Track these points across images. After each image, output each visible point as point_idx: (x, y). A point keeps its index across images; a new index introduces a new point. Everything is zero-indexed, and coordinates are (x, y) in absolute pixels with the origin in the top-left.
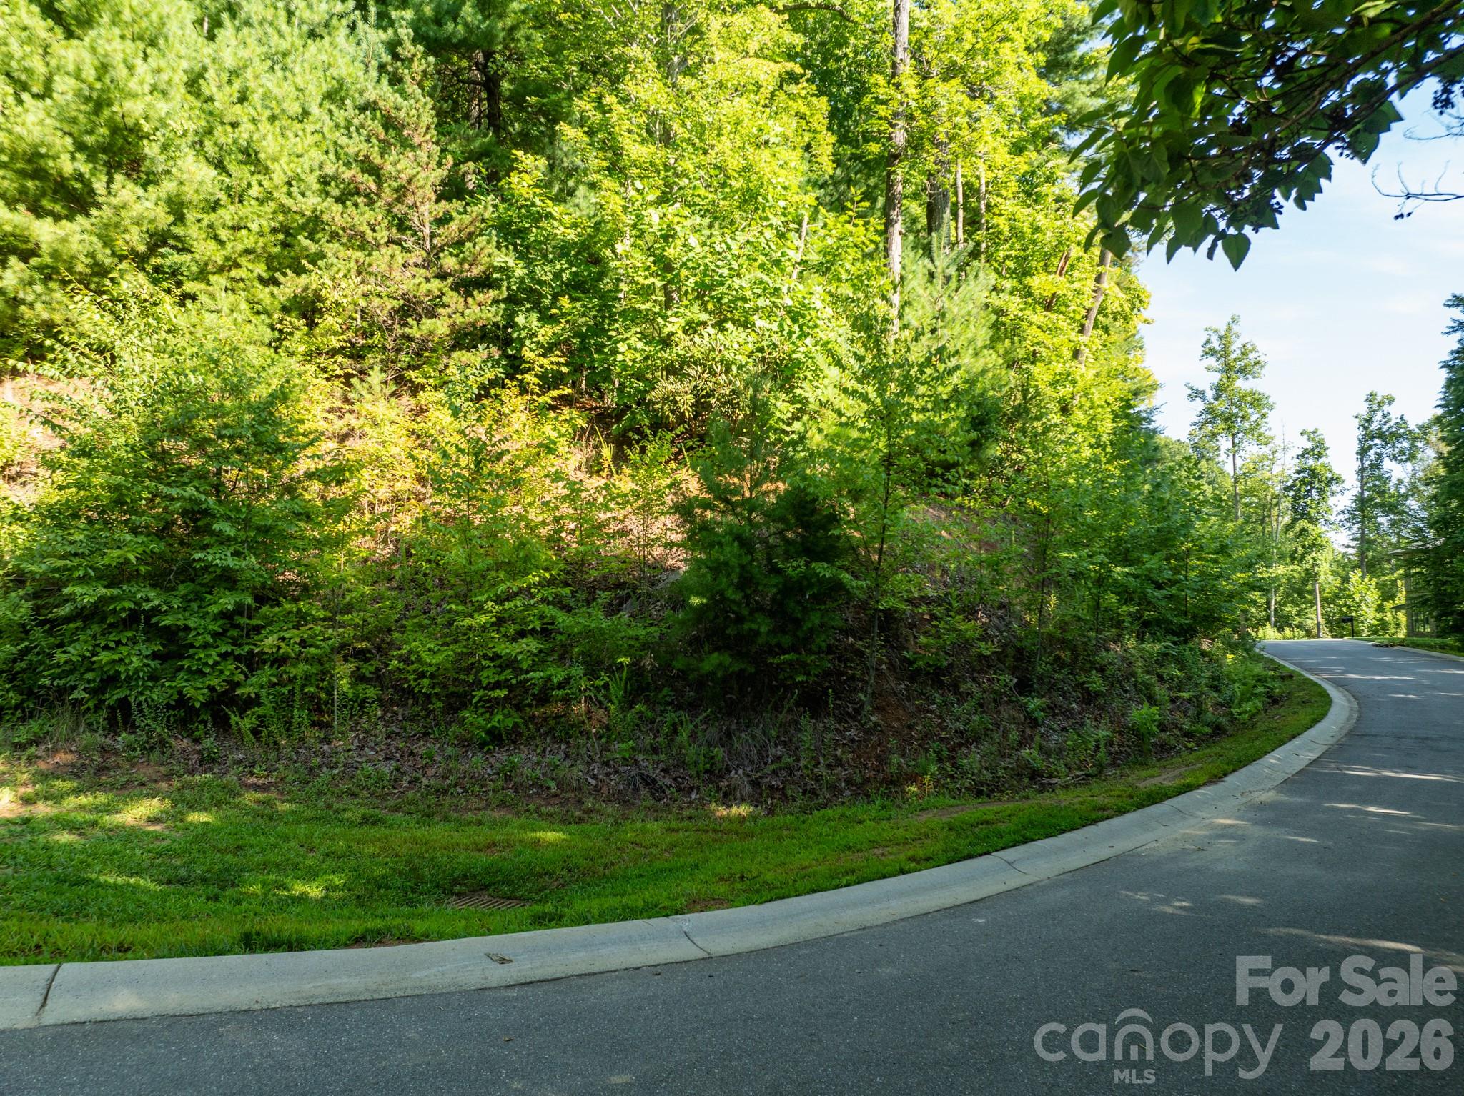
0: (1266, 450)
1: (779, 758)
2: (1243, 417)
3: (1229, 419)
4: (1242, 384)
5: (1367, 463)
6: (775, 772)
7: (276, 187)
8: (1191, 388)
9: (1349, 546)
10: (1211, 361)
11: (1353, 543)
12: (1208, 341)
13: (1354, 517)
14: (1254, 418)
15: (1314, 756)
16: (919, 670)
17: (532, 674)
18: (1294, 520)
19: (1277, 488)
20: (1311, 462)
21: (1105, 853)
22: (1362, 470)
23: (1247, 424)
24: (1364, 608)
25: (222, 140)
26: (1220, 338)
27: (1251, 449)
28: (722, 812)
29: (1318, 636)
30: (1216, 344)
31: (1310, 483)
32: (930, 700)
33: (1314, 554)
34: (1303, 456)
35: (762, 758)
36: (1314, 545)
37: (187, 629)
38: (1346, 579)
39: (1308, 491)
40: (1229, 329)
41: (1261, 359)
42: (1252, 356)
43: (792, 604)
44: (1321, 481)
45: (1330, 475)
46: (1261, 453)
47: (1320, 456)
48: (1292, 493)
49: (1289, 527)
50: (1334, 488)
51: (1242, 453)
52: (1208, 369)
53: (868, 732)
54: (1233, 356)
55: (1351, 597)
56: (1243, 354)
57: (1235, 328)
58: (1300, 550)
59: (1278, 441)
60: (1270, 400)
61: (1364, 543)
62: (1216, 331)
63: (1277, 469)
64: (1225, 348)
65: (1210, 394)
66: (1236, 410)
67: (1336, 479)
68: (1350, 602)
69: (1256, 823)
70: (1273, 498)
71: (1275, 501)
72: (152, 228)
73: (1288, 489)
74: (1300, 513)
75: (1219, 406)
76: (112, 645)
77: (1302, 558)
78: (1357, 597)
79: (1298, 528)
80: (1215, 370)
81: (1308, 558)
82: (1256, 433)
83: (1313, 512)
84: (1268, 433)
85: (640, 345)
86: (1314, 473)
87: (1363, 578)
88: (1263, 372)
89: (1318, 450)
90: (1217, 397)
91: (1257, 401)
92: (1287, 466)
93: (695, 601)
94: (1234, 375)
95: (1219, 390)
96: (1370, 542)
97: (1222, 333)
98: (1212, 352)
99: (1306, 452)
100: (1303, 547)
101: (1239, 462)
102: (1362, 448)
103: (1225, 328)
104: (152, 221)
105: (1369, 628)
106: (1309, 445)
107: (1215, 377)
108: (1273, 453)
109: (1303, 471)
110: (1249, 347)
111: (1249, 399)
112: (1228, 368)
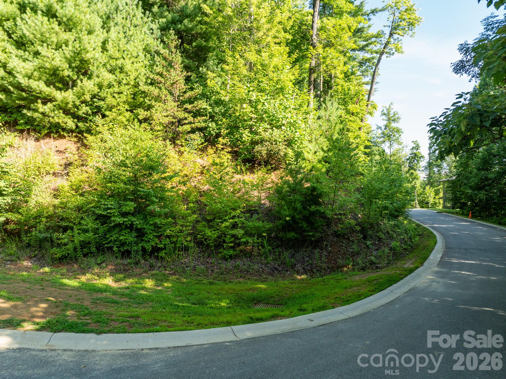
0: (400, 147)
1: (308, 261)
2: (394, 136)
3: (389, 136)
4: (393, 125)
5: (431, 151)
6: (307, 265)
7: (131, 80)
8: (377, 126)
9: (425, 178)
10: (384, 117)
11: (426, 177)
12: (383, 110)
13: (427, 168)
14: (397, 136)
15: (441, 255)
16: (339, 234)
17: (242, 240)
18: (409, 170)
19: (404, 159)
20: (415, 151)
21: (409, 288)
22: (430, 153)
23: (395, 138)
24: (430, 198)
25: (112, 64)
26: (387, 109)
27: (396, 146)
28: (299, 277)
29: (416, 208)
30: (385, 112)
31: (414, 158)
32: (342, 242)
33: (415, 181)
34: (412, 149)
35: (304, 261)
36: (415, 178)
37: (144, 228)
38: (424, 188)
39: (414, 161)
40: (390, 107)
41: (400, 117)
42: (397, 116)
43: (311, 219)
44: (418, 157)
45: (420, 156)
46: (399, 147)
47: (417, 149)
48: (409, 161)
49: (407, 172)
50: (422, 159)
51: (393, 147)
52: (383, 120)
53: (329, 253)
54: (391, 115)
55: (426, 194)
56: (394, 115)
57: (392, 106)
58: (411, 180)
59: (404, 144)
60: (402, 130)
61: (430, 177)
62: (385, 107)
63: (404, 153)
64: (388, 113)
65: (383, 128)
66: (391, 133)
67: (422, 157)
68: (425, 196)
69: (438, 278)
70: (402, 162)
71: (403, 163)
72: (93, 93)
73: (407, 160)
74: (411, 168)
75: (386, 132)
76: (124, 234)
77: (411, 182)
78: (428, 194)
79: (410, 172)
80: (385, 120)
81: (413, 182)
82: (397, 141)
83: (415, 167)
84: (401, 141)
85: (249, 134)
86: (416, 155)
87: (430, 188)
88: (400, 121)
89: (417, 147)
90: (385, 129)
91: (398, 131)
92: (407, 152)
93: (288, 219)
94: (391, 122)
95: (386, 127)
96: (431, 177)
97: (387, 108)
98: (384, 114)
99: (413, 148)
100: (412, 178)
101: (392, 150)
102: (430, 146)
103: (388, 106)
104: (92, 91)
105: (431, 204)
106: (414, 146)
107: (385, 122)
108: (403, 148)
109: (412, 154)
110: (396, 113)
111: (396, 130)
112: (389, 119)
